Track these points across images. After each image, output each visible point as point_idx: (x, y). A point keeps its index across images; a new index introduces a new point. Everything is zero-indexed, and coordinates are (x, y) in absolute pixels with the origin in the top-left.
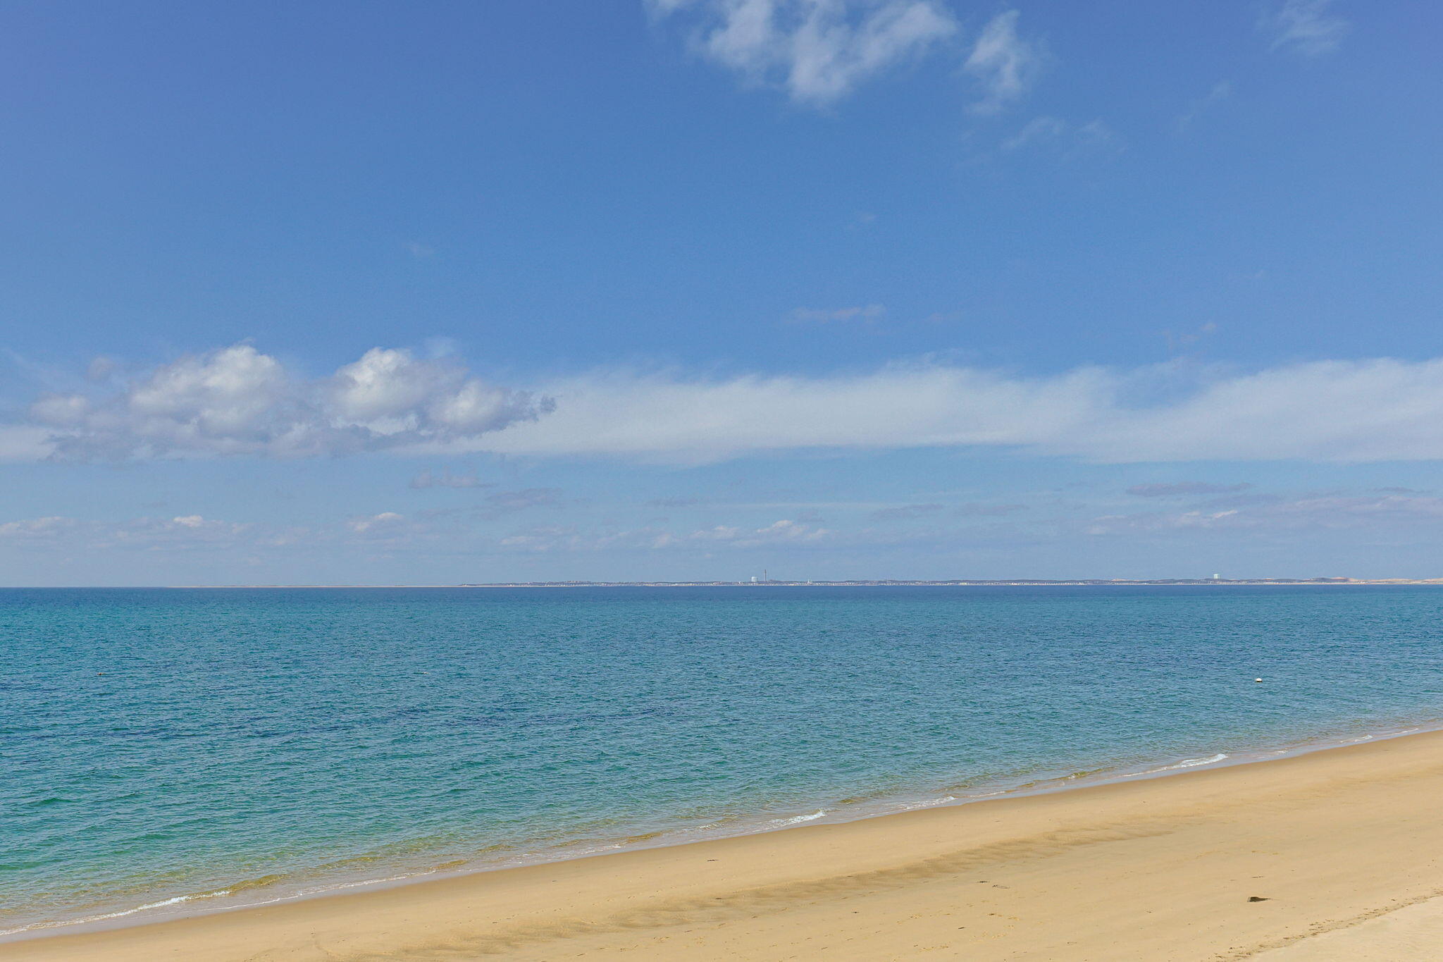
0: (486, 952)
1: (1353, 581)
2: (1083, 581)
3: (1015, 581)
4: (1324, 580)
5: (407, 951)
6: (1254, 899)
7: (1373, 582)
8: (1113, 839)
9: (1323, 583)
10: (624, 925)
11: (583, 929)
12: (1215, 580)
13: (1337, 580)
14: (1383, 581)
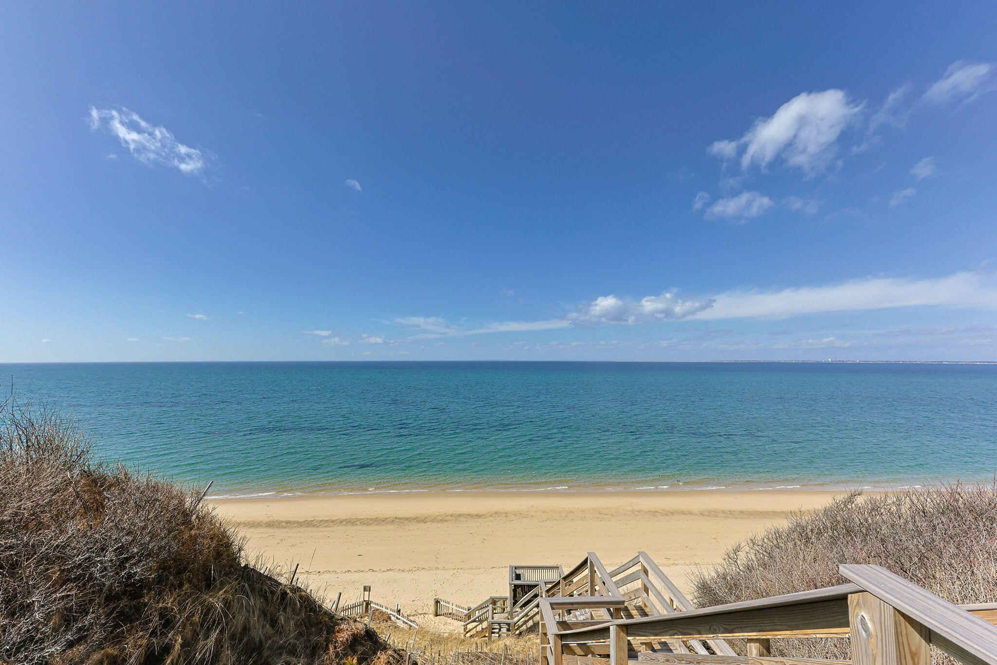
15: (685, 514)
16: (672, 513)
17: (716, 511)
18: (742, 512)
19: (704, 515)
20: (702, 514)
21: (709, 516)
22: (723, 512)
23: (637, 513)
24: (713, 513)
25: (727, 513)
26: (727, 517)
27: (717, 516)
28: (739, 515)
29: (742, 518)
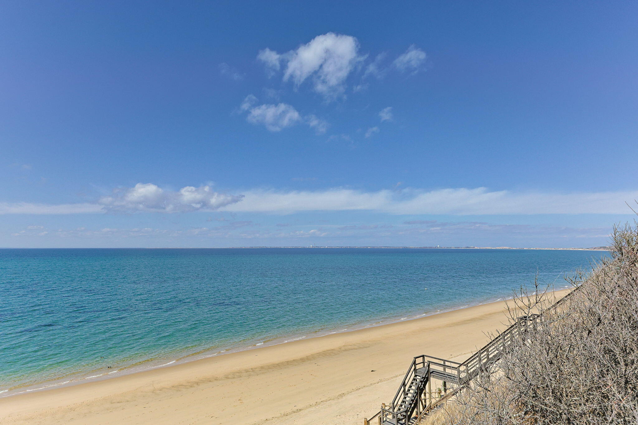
0: (191, 387)
1: (476, 248)
2: (402, 247)
3: (383, 247)
4: (468, 247)
5: (173, 387)
6: (372, 371)
7: (481, 248)
8: (354, 349)
9: (468, 248)
10: (226, 378)
11: (216, 379)
12: (438, 247)
13: (472, 248)
14: (484, 248)
15: (210, 381)
16: (197, 383)
17: (240, 372)
18: (262, 368)
19: (229, 378)
20: (227, 377)
21: (234, 378)
22: (247, 371)
23: (158, 392)
24: (238, 374)
25: (249, 372)
26: (250, 375)
27: (241, 377)
28: (260, 371)
29: (263, 373)
